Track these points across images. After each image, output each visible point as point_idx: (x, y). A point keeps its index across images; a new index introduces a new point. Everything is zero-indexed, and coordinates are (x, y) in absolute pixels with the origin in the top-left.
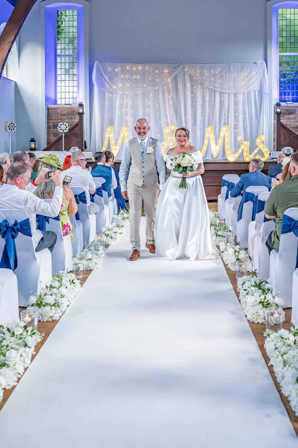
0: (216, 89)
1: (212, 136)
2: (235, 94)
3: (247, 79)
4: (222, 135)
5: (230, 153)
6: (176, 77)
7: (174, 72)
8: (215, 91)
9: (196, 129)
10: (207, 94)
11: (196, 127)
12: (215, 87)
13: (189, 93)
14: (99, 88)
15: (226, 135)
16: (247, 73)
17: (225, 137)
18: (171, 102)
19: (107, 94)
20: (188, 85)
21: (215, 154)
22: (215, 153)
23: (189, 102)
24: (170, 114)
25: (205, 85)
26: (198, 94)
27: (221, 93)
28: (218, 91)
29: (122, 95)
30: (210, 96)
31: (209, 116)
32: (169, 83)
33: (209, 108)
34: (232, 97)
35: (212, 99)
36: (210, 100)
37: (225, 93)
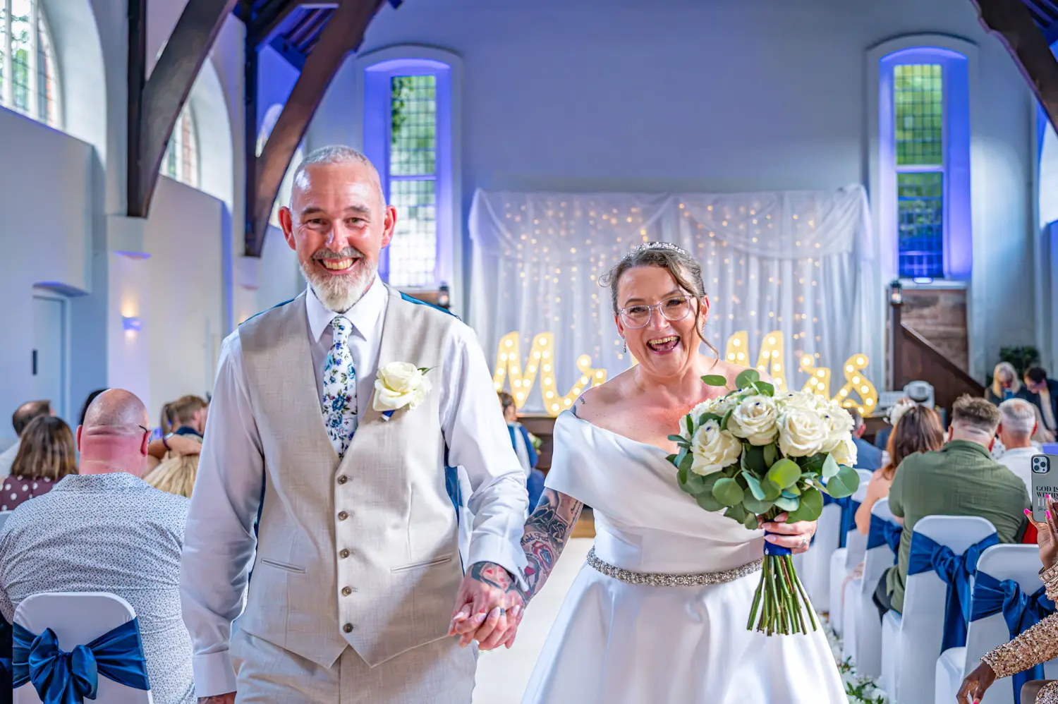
0: (751, 249)
2: (795, 262)
3: (822, 225)
4: (765, 353)
6: (658, 223)
7: (655, 212)
8: (747, 255)
10: (729, 261)
12: (747, 245)
14: (484, 248)
16: (823, 213)
19: (501, 263)
25: (726, 242)
27: (762, 259)
28: (755, 255)
29: (537, 264)
30: (737, 266)
31: (735, 313)
32: (642, 236)
33: (735, 294)
34: (788, 266)
35: (742, 273)
36: (737, 275)
37: (772, 259)
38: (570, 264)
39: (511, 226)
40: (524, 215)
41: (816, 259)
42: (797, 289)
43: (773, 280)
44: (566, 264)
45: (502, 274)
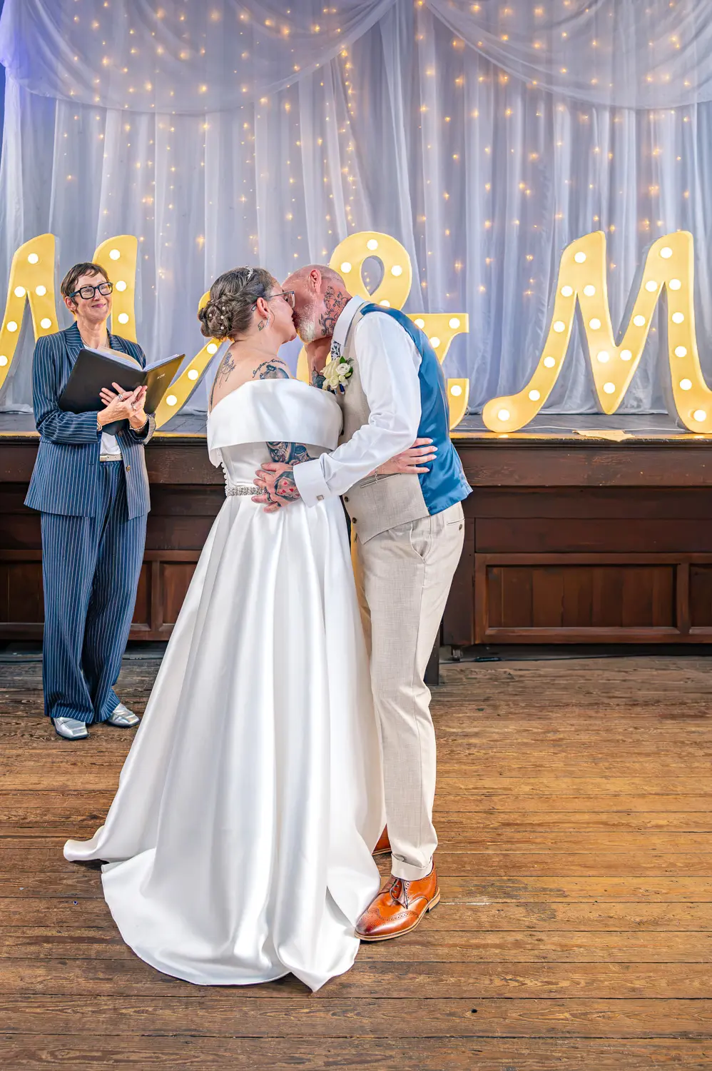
0: (557, 89)
1: (594, 293)
2: (640, 113)
3: (695, 43)
4: (650, 287)
5: (695, 388)
6: (375, 34)
7: (369, 13)
8: (550, 99)
9: (464, 270)
10: (514, 112)
11: (464, 262)
12: (550, 79)
13: (430, 109)
14: (26, 81)
15: (674, 285)
16: (697, 17)
17: (670, 297)
18: (351, 148)
19: (60, 112)
20: (431, 72)
21: (611, 394)
22: (609, 388)
23: (432, 147)
24: (346, 202)
25: (505, 72)
26: (476, 114)
27: (578, 107)
28: (563, 100)
29: (130, 116)
30: (531, 121)
31: (523, 218)
32: (342, 62)
33: (524, 179)
34: (628, 122)
35: (538, 135)
36: (531, 140)
37: (600, 108)
38: (199, 115)
39: (80, 42)
40: (108, 19)
41: (682, 109)
42: (647, 171)
43: (601, 152)
44: (187, 115)
45: (61, 135)
